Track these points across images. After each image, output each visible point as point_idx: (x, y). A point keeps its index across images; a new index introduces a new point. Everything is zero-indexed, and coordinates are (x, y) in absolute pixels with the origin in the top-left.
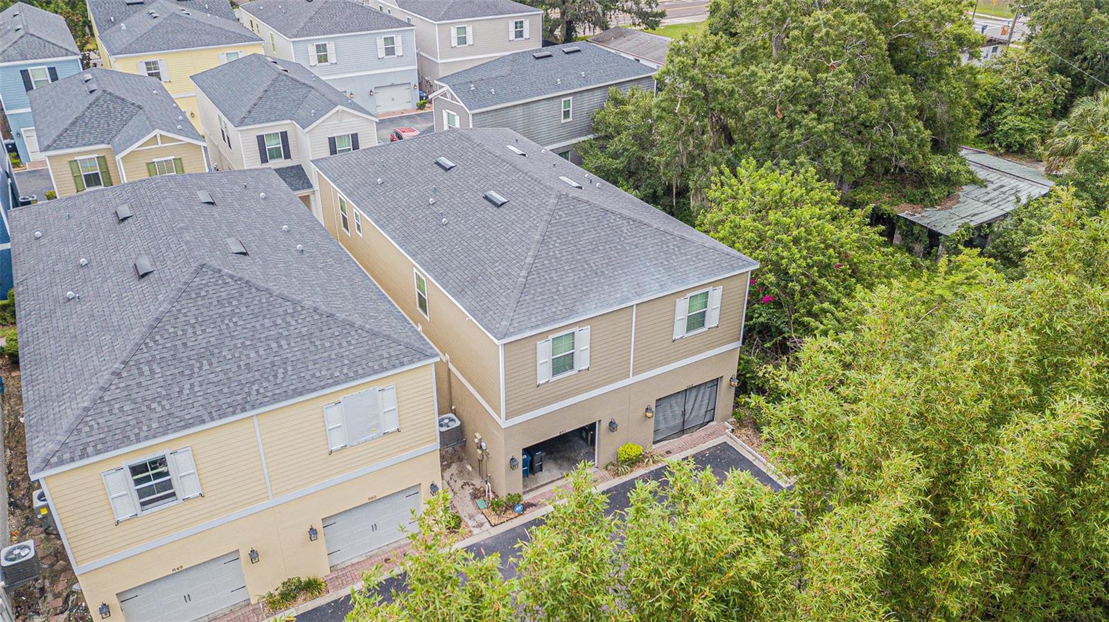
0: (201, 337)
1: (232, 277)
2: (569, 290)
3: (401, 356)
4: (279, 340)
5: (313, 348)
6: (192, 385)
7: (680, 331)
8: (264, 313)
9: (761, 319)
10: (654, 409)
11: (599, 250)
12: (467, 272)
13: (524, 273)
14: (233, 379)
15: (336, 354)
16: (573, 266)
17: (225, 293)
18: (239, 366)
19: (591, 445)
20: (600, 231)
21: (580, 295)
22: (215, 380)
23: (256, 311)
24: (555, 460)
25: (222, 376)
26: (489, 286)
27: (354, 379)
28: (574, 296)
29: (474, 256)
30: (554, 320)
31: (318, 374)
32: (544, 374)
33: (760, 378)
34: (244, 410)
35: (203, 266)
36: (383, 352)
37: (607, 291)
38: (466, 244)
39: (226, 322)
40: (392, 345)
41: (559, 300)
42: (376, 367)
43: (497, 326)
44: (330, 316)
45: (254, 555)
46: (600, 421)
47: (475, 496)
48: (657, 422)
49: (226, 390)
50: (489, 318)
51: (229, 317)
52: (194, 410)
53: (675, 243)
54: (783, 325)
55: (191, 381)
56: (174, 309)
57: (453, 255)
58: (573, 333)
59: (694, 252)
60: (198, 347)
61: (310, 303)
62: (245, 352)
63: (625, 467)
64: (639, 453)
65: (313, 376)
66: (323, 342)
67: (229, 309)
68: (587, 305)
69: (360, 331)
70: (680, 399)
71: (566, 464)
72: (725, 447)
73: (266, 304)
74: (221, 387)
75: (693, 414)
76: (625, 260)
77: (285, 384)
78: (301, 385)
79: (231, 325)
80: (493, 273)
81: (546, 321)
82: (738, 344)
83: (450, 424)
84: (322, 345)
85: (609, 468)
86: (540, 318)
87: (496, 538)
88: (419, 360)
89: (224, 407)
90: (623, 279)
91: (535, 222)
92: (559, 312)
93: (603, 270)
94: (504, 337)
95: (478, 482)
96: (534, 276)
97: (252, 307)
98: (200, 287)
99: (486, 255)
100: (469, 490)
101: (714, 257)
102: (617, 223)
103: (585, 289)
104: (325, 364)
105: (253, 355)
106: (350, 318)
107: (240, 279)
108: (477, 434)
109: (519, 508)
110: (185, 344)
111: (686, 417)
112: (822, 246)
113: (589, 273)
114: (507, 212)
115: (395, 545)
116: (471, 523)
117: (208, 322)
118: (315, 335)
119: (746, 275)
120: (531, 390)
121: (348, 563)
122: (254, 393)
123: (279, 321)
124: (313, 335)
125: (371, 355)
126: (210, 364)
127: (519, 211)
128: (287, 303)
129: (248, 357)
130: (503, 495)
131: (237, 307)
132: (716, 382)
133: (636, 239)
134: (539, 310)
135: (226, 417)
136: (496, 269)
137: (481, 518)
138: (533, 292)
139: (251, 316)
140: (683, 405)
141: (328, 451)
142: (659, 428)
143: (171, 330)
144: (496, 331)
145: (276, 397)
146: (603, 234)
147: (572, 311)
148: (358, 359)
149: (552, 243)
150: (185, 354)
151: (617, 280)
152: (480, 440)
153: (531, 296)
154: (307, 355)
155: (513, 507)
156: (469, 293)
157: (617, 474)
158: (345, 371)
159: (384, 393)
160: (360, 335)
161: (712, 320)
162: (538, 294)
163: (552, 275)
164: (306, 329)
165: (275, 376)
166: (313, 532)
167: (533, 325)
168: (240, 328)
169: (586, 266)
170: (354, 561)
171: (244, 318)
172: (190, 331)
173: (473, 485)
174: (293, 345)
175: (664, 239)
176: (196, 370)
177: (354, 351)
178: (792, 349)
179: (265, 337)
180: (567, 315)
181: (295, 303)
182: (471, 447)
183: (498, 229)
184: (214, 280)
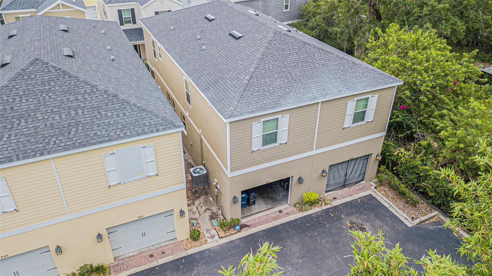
0: (25, 104)
1: (54, 67)
2: (276, 90)
3: (158, 125)
4: (77, 109)
5: (99, 116)
6: (10, 136)
7: (348, 122)
8: (71, 91)
9: (398, 119)
10: (327, 171)
11: (299, 66)
12: (212, 77)
13: (247, 78)
14: (39, 133)
15: (114, 121)
16: (280, 75)
17: (48, 77)
18: (46, 125)
19: (286, 190)
20: (300, 55)
21: (283, 94)
22: (27, 133)
23: (66, 90)
24: (264, 198)
25: (32, 130)
26: (224, 85)
27: (123, 138)
28: (280, 94)
29: (218, 67)
30: (265, 109)
31: (99, 134)
32: (257, 144)
33: (394, 156)
34: (42, 154)
35: (37, 59)
36: (146, 122)
37: (302, 92)
38: (214, 60)
39: (44, 95)
40: (153, 118)
41: (269, 96)
42: (140, 131)
43: (226, 110)
44: (115, 96)
45: (59, 250)
46: (292, 177)
47: (212, 218)
48: (329, 180)
49: (33, 140)
50: (222, 105)
51: (46, 93)
52: (7, 152)
53: (349, 65)
54: (411, 124)
55: (9, 133)
56: (11, 85)
57: (205, 67)
58: (278, 118)
59: (361, 71)
60: (21, 110)
61: (103, 87)
62: (52, 116)
63: (307, 206)
64: (316, 198)
65: (95, 134)
66: (107, 112)
67: (48, 87)
68: (288, 100)
69: (133, 107)
70: (344, 166)
71: (270, 201)
72: (370, 197)
73: (73, 86)
74: (30, 138)
75: (351, 176)
76: (315, 73)
77: (75, 139)
78: (86, 140)
79: (47, 97)
80: (228, 77)
81: (259, 109)
82: (384, 133)
83: (200, 172)
84: (106, 115)
85: (297, 206)
86: (255, 107)
87: (221, 246)
88: (170, 128)
89: (29, 151)
90: (313, 85)
91: (258, 47)
92: (268, 104)
93: (300, 78)
94: (231, 117)
95: (215, 209)
96: (254, 80)
97: (64, 87)
98: (32, 72)
99: (225, 67)
100: (209, 213)
101: (374, 75)
102: (312, 51)
103: (287, 90)
104: (106, 127)
105: (57, 117)
106: (128, 99)
107: (60, 69)
108: (215, 180)
109: (238, 228)
110: (12, 108)
111: (347, 177)
112: (443, 74)
113: (291, 80)
114: (242, 42)
115: (158, 246)
116: (207, 235)
117: (31, 95)
118: (102, 108)
119: (393, 89)
120: (248, 154)
121: (126, 256)
122: (52, 143)
123: (80, 97)
124: (100, 108)
125: (137, 123)
126: (26, 122)
127: (249, 41)
128: (88, 86)
129: (53, 119)
130: (229, 218)
131: (53, 86)
132: (367, 157)
133: (323, 61)
134: (255, 102)
135: (28, 158)
136: (230, 75)
137: (213, 232)
138: (252, 90)
139: (61, 93)
140: (346, 170)
141: (108, 186)
142: (329, 183)
143: (5, 98)
144: (225, 113)
145: (67, 147)
146: (302, 56)
147: (277, 103)
148: (128, 125)
149: (268, 60)
150: (11, 115)
151: (310, 86)
152: (217, 183)
153: (251, 92)
154: (94, 120)
155: (234, 227)
156: (212, 89)
157: (301, 210)
158: (118, 133)
159: (145, 149)
160: (132, 110)
161: (370, 116)
162: (255, 91)
163: (266, 80)
164: (97, 103)
165: (69, 133)
166: (100, 236)
167: (250, 111)
168: (53, 100)
169: (289, 76)
170: (131, 254)
171: (57, 94)
172: (18, 99)
173: (212, 210)
174: (86, 113)
175: (341, 62)
176: (15, 125)
177: (127, 120)
178: (417, 139)
179: (68, 107)
180: (274, 106)
181: (93, 86)
182: (213, 187)
183: (235, 52)
184: (42, 69)
